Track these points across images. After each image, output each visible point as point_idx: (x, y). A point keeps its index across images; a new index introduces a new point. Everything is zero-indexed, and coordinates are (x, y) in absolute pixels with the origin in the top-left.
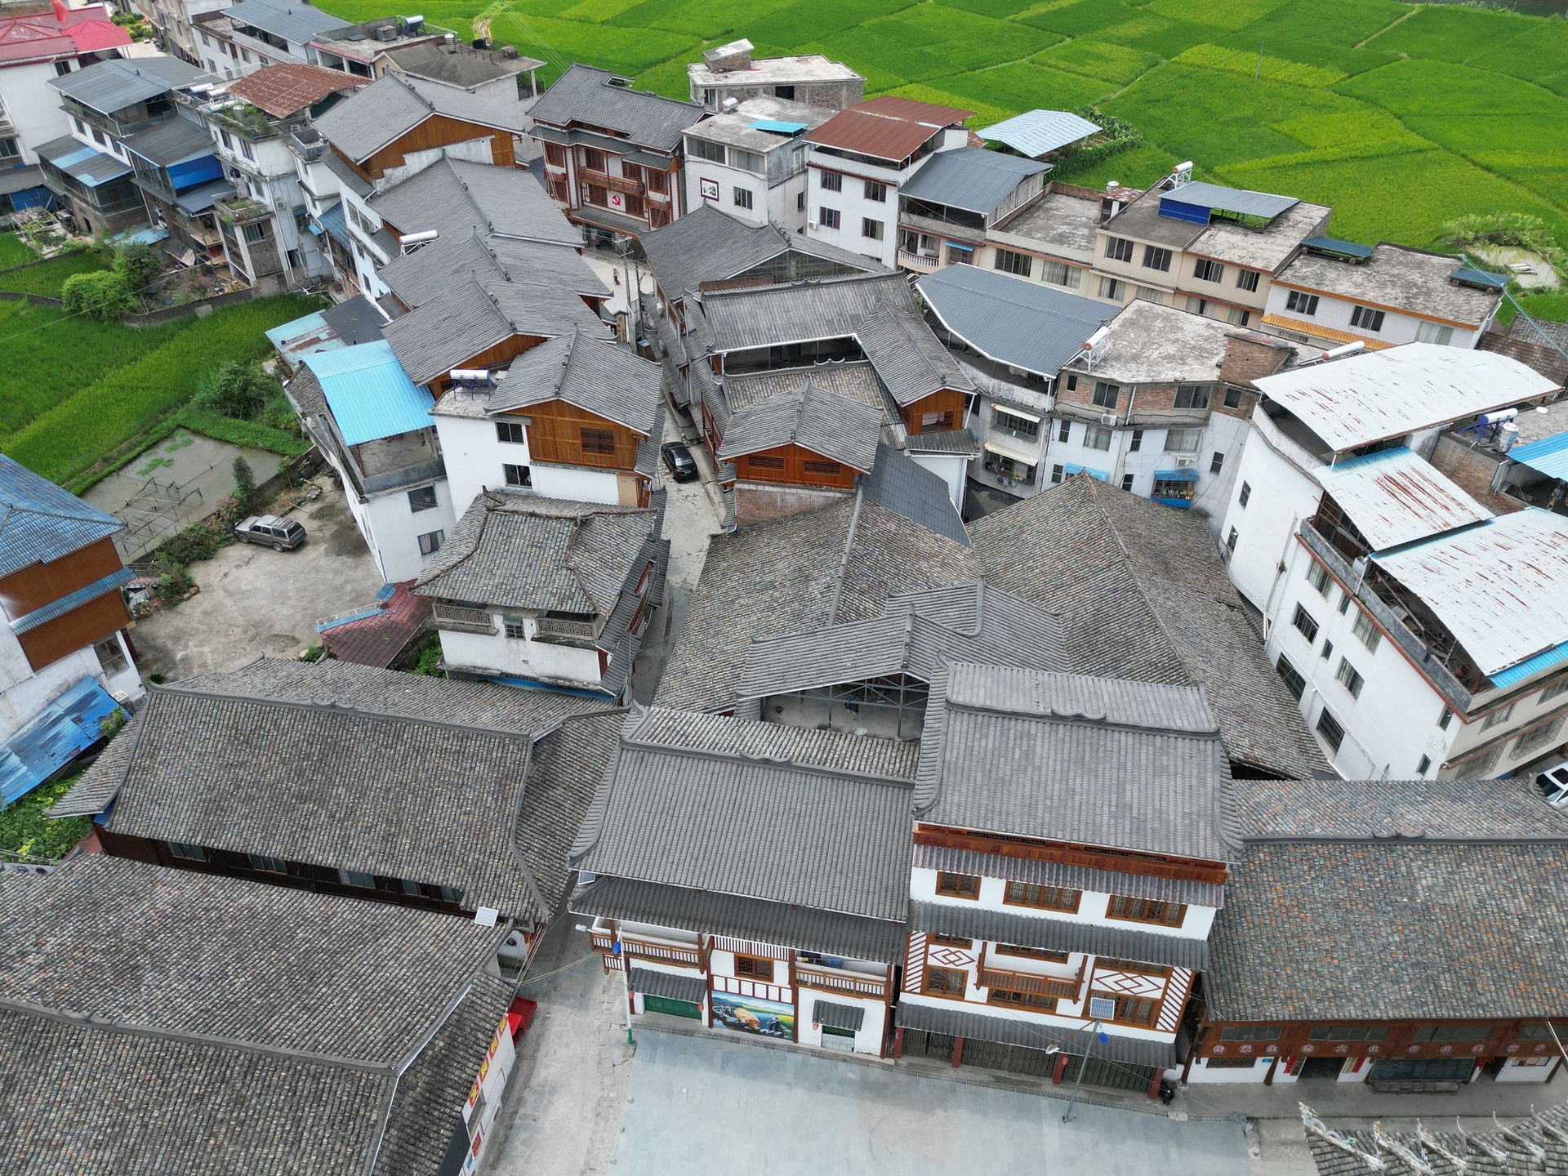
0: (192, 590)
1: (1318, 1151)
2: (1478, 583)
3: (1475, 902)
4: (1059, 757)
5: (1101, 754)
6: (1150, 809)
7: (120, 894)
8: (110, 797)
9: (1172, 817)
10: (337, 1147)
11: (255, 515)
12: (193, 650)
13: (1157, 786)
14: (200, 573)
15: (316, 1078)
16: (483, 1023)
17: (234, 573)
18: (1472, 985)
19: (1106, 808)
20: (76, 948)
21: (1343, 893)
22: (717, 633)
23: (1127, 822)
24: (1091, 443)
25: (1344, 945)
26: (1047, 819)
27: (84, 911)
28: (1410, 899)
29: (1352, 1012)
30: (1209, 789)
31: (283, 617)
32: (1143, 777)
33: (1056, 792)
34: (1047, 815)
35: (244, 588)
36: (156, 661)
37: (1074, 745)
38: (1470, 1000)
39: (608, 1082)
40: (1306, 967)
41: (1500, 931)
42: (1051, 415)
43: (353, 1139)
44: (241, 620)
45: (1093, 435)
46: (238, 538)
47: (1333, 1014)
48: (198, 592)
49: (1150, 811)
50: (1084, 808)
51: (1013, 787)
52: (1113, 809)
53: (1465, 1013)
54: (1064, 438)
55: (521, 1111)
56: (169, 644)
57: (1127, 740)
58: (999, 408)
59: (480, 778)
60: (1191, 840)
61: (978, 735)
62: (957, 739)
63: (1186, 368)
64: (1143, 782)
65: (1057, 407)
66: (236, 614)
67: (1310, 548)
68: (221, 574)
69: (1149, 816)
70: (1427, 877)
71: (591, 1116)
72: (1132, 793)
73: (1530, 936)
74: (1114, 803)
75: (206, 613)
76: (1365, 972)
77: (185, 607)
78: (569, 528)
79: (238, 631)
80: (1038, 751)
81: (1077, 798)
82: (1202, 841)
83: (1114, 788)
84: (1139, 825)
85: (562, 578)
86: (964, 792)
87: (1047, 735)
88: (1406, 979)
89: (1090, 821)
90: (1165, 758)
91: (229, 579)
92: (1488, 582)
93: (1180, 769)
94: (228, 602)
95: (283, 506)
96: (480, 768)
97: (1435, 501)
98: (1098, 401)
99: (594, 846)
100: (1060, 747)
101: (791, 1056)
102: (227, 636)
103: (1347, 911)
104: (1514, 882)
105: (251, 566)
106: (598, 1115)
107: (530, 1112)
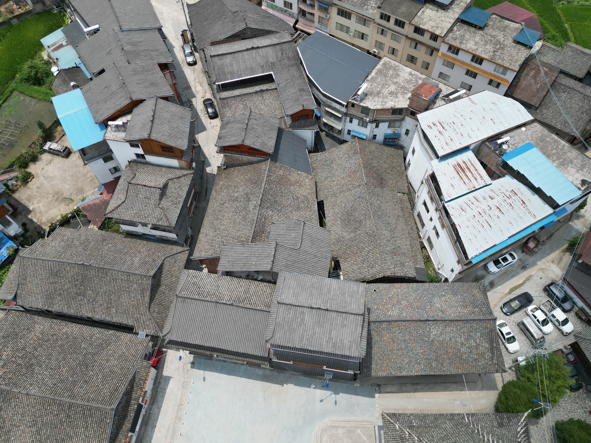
0: (31, 177)
1: (384, 421)
2: (478, 217)
3: (448, 339)
4: (312, 321)
5: (325, 320)
6: (338, 339)
7: (24, 329)
8: (14, 294)
9: (345, 342)
10: (99, 429)
11: (50, 141)
12: (36, 206)
13: (342, 331)
14: (32, 168)
15: (90, 410)
16: (142, 378)
17: (46, 168)
18: (442, 364)
19: (325, 339)
20: (12, 357)
21: (407, 337)
22: (218, 219)
23: (331, 344)
24: (361, 125)
25: (405, 353)
26: (306, 343)
27: (13, 339)
28: (429, 339)
29: (404, 373)
30: (358, 333)
31: (67, 189)
32: (338, 328)
33: (310, 333)
34: (306, 341)
35: (50, 175)
36: (23, 210)
37: (317, 317)
38: (441, 369)
39: (186, 376)
40: (393, 360)
41: (454, 348)
42: (346, 114)
43: (103, 427)
44: (51, 191)
45: (361, 122)
46: (45, 151)
47: (399, 374)
48: (33, 178)
49: (338, 340)
50: (318, 339)
51: (297, 331)
52: (327, 339)
53: (438, 373)
54: (351, 121)
55: (160, 386)
56: (27, 202)
57: (334, 315)
58: (327, 109)
59: (135, 289)
60: (349, 350)
61: (287, 313)
62: (280, 314)
63: (397, 99)
64: (337, 330)
65: (348, 112)
66: (49, 188)
67: (429, 185)
68: (41, 168)
69: (338, 342)
70: (435, 331)
71: (181, 387)
72: (334, 334)
73: (463, 350)
74: (327, 337)
75: (38, 188)
76: (410, 361)
77: (30, 184)
78: (158, 192)
79: (51, 196)
80: (306, 318)
81: (316, 335)
82: (353, 351)
83: (328, 332)
84: (334, 345)
85: (158, 212)
86: (281, 333)
87: (309, 313)
88: (422, 363)
89: (319, 343)
90: (345, 321)
91: (44, 171)
92: (481, 216)
93: (349, 326)
94: (45, 182)
95: (60, 134)
96: (135, 286)
97: (473, 175)
98: (362, 112)
99: (170, 331)
100: (313, 317)
101: (242, 367)
102: (47, 198)
103: (408, 343)
104: (461, 333)
105: (52, 164)
106: (183, 387)
107: (163, 387)
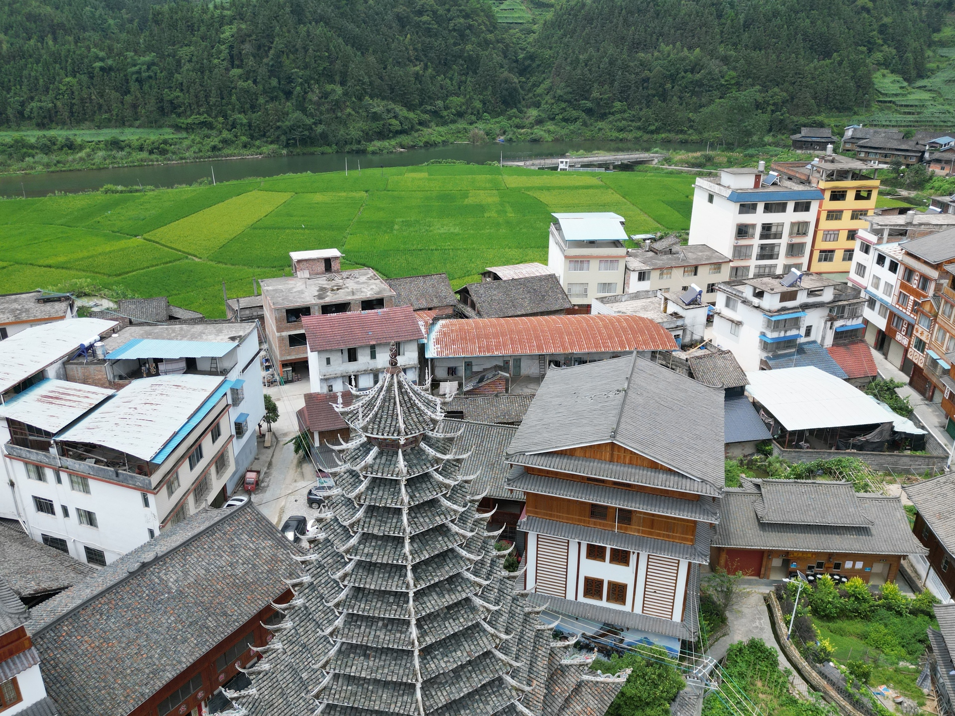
2: (122, 422)
21: (129, 615)
25: (145, 643)
28: (169, 593)
29: (169, 675)
38: (228, 623)
40: (129, 671)
41: (224, 578)
47: (159, 685)
53: (229, 631)
67: (19, 458)
70: (172, 576)
73: (240, 570)
76: (164, 649)
88: (189, 636)
92: (127, 420)
97: (79, 396)
103: (137, 624)
104: (217, 550)
